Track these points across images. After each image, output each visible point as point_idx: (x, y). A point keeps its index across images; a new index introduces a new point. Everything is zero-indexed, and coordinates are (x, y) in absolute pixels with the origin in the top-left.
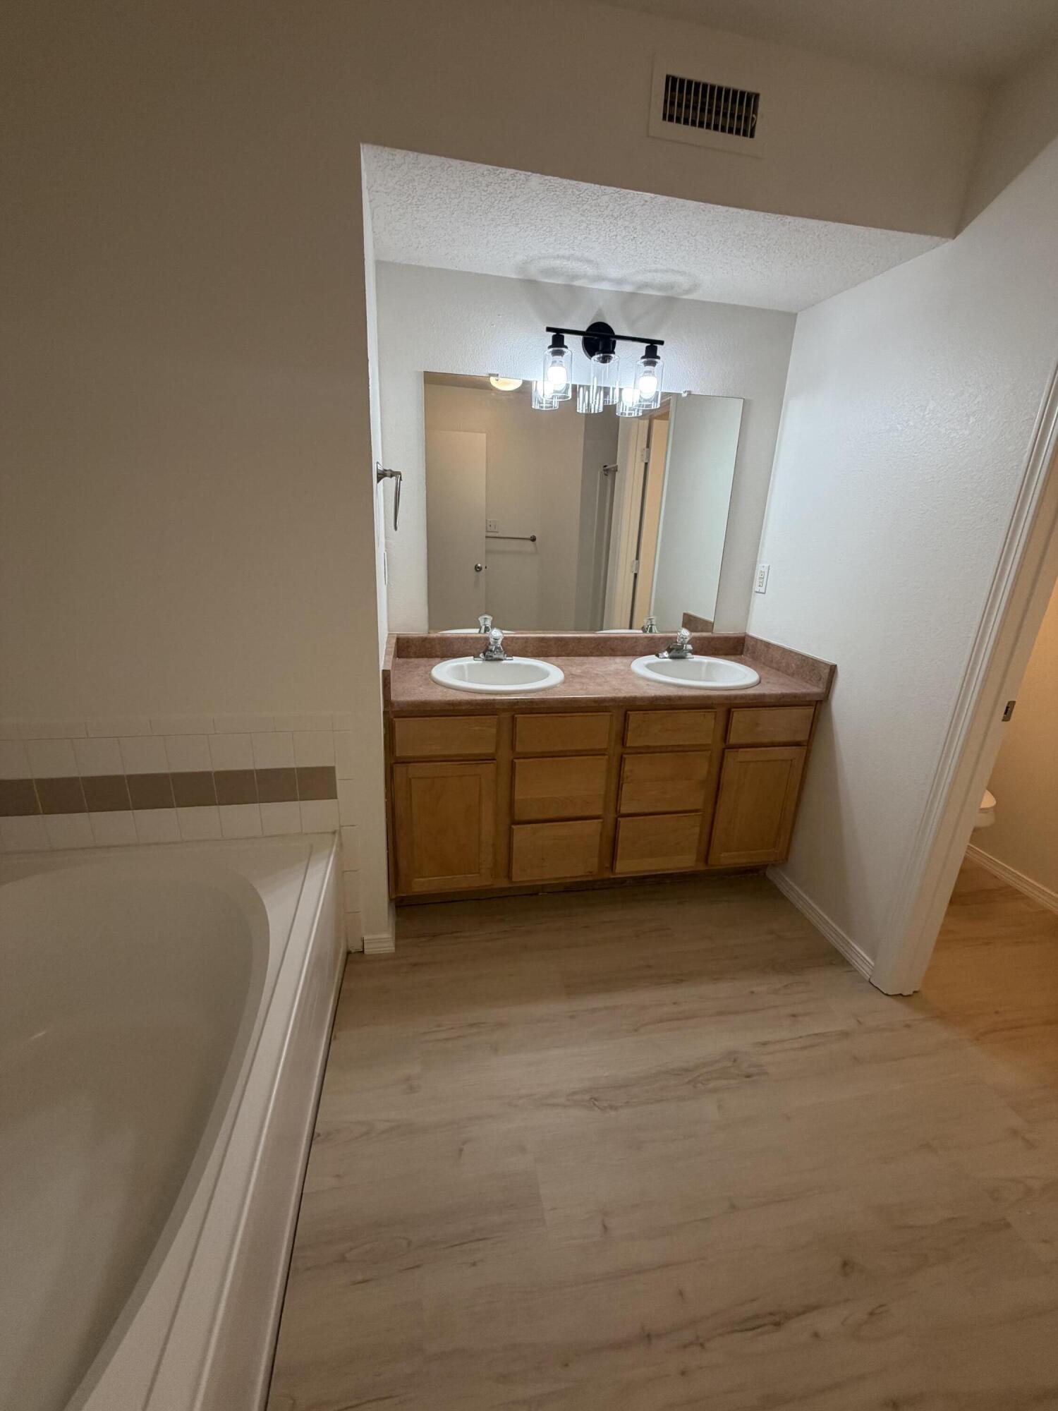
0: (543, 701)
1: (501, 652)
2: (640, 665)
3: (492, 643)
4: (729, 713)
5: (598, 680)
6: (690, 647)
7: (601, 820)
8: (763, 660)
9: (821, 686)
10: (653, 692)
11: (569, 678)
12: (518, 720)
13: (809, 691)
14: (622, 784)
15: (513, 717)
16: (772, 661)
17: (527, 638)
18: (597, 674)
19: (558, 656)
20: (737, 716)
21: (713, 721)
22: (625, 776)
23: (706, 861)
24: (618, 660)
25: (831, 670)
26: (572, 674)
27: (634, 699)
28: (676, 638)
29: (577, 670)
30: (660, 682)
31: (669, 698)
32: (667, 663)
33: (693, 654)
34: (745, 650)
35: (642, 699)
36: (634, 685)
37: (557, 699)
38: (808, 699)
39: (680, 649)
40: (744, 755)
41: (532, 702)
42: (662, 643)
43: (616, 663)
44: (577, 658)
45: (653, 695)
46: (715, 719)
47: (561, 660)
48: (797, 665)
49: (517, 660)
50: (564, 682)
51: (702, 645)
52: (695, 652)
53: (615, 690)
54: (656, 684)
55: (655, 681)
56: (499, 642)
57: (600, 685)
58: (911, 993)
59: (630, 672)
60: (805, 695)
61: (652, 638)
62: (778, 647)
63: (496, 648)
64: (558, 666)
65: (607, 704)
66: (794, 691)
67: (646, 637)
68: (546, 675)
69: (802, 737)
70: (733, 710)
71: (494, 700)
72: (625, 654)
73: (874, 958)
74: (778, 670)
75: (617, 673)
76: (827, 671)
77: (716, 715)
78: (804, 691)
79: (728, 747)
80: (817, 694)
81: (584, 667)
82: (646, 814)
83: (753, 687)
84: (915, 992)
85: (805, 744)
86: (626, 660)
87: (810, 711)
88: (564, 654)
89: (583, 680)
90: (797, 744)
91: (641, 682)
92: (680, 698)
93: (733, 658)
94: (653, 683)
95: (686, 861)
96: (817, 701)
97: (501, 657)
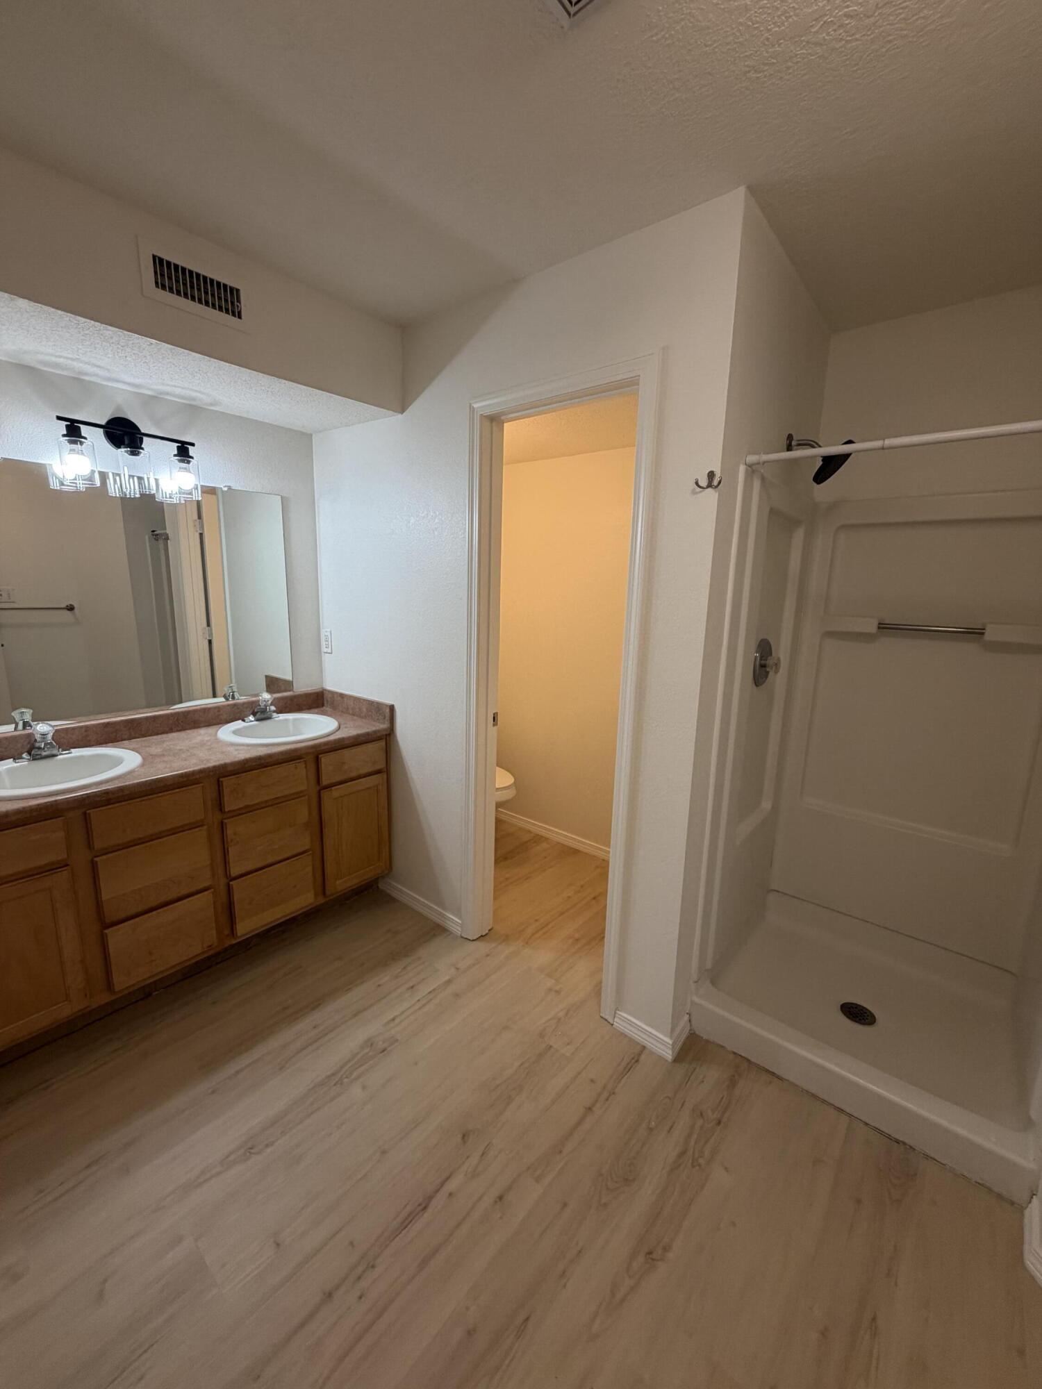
0: (121, 789)
1: (53, 747)
2: (225, 732)
3: (38, 740)
4: (317, 761)
5: (183, 756)
6: (273, 708)
7: (212, 890)
8: (341, 709)
9: (386, 722)
10: (243, 755)
11: (147, 760)
12: (92, 815)
13: (378, 728)
14: (228, 849)
15: (85, 814)
16: (348, 708)
17: (87, 727)
18: (180, 750)
19: (130, 739)
20: (324, 760)
21: (305, 770)
22: (229, 840)
23: (324, 894)
24: (202, 731)
25: (390, 709)
26: (151, 755)
27: (225, 766)
28: (258, 701)
29: (155, 750)
30: (248, 745)
31: (260, 758)
32: (254, 725)
33: (278, 713)
34: (325, 702)
35: (233, 764)
36: (222, 753)
37: (138, 784)
38: (378, 735)
39: (264, 711)
40: (336, 792)
41: (107, 792)
42: (247, 708)
43: (201, 735)
44: (155, 737)
45: (243, 758)
46: (306, 767)
47: (135, 743)
48: (367, 709)
49: (76, 752)
50: (142, 765)
51: (286, 704)
52: (280, 711)
53: (202, 761)
54: (245, 748)
55: (243, 745)
56: (50, 737)
57: (185, 760)
58: (487, 931)
59: (217, 741)
60: (375, 732)
61: (235, 705)
62: (350, 697)
63: (45, 744)
64: (133, 750)
65: (198, 776)
66: (367, 730)
67: (228, 705)
68: (118, 761)
69: (381, 765)
70: (320, 756)
71: (56, 801)
72: (209, 724)
73: (460, 918)
74: (354, 715)
75: (202, 744)
76: (388, 710)
77: (305, 764)
78: (374, 729)
79: (322, 788)
80: (384, 730)
81: (165, 746)
82: (256, 870)
83: (334, 733)
84: (490, 930)
85: (385, 770)
86: (211, 730)
87: (383, 743)
88: (137, 735)
89: (166, 759)
90: (379, 772)
91: (231, 749)
92: (270, 756)
93: (316, 710)
94: (242, 747)
95: (306, 899)
96: (386, 735)
97: (55, 752)
